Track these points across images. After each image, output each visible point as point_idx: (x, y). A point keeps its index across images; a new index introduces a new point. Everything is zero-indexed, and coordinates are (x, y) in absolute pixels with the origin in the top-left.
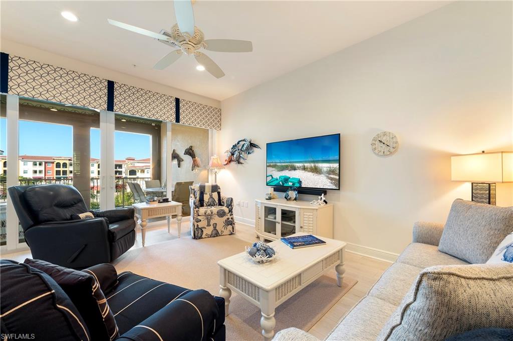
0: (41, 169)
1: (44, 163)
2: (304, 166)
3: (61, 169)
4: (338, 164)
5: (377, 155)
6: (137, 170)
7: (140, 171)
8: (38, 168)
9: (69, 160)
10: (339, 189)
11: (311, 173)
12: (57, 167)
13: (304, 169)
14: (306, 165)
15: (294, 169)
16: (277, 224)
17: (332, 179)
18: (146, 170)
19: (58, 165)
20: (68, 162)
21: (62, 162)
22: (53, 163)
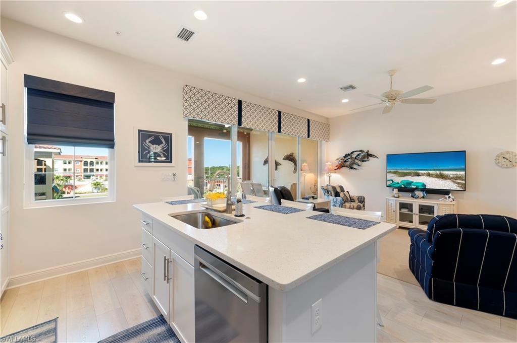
0: (70, 168)
1: (73, 162)
2: (429, 173)
3: (89, 167)
4: (464, 172)
5: (501, 167)
8: (67, 166)
9: (96, 158)
10: (465, 191)
11: (436, 179)
12: (84, 166)
13: (429, 175)
14: (431, 172)
15: (418, 175)
16: (414, 216)
17: (458, 183)
19: (86, 164)
20: (94, 161)
21: (89, 161)
22: (81, 161)
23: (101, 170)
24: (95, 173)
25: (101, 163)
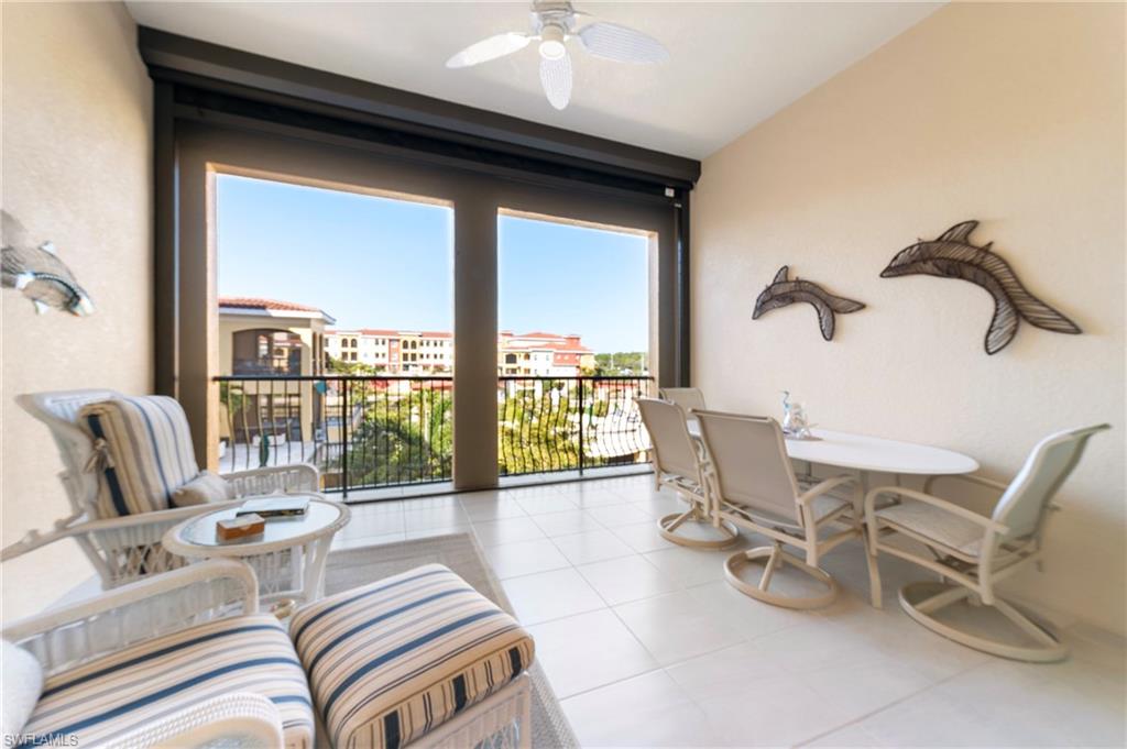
0: (384, 351)
1: (387, 342)
3: (410, 351)
6: (517, 355)
7: (523, 355)
8: (381, 349)
12: (403, 348)
18: (532, 355)
20: (418, 340)
22: (398, 340)
23: (428, 356)
24: (419, 361)
25: (428, 344)
